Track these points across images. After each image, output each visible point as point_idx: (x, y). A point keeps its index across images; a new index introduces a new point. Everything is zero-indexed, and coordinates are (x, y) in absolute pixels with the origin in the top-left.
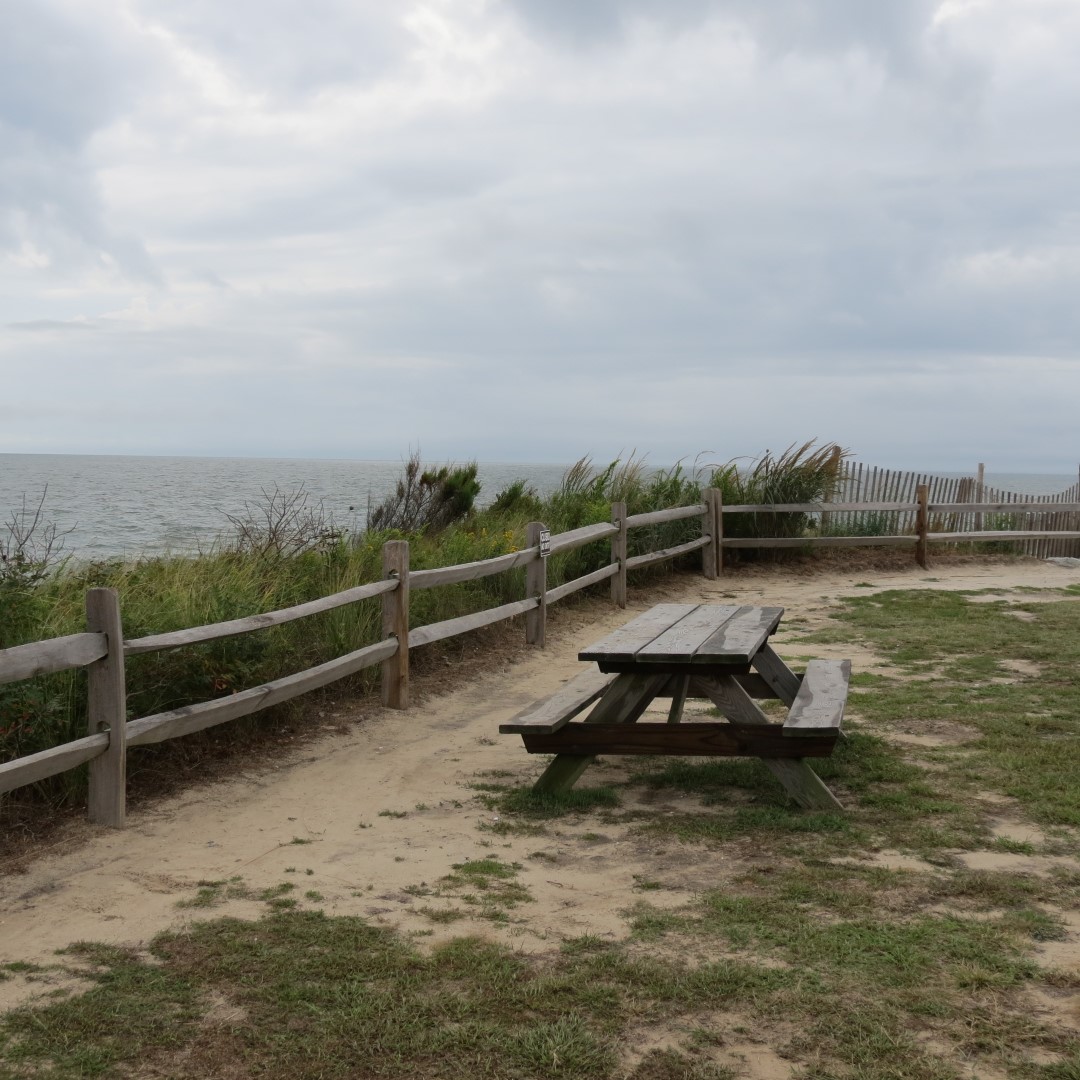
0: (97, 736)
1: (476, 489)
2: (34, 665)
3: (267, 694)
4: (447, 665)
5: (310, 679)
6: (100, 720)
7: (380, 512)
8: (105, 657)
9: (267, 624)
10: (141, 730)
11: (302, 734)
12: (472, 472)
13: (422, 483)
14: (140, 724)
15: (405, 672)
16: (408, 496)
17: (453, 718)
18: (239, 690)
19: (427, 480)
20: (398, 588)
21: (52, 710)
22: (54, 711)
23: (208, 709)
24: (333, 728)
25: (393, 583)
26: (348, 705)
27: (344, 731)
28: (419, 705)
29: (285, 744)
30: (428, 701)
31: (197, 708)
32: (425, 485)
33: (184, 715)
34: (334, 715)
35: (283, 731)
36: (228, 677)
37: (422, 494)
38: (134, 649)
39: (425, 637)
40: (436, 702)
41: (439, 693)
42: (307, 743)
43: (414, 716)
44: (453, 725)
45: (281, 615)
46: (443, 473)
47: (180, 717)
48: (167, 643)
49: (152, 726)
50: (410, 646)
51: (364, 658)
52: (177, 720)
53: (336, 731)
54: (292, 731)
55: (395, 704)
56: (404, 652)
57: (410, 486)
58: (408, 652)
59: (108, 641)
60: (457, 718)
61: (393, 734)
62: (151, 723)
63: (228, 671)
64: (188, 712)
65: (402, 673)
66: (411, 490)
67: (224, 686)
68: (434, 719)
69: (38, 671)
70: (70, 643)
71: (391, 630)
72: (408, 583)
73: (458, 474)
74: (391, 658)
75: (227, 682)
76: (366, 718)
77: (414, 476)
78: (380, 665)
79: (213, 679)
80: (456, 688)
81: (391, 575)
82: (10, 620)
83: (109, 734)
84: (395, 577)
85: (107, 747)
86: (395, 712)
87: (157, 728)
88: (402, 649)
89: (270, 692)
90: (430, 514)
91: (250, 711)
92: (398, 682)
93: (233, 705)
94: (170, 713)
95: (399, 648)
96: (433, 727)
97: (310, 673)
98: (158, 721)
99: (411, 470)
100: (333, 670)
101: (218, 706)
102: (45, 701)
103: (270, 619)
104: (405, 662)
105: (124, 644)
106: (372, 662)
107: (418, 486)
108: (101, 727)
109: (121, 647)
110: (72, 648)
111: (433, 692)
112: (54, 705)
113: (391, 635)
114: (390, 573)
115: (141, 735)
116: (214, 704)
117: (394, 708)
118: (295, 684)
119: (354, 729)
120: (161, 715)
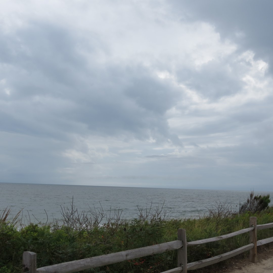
0: (180, 267)
1: (269, 201)
2: (166, 248)
3: (221, 258)
4: (266, 251)
5: (232, 254)
6: (180, 263)
7: (243, 207)
8: (182, 247)
9: (221, 239)
10: (190, 266)
11: (229, 269)
12: (268, 197)
13: (254, 199)
14: (190, 265)
15: (256, 253)
16: (251, 202)
17: (270, 267)
18: (213, 256)
19: (256, 198)
20: (254, 230)
21: (168, 259)
22: (169, 260)
23: (206, 261)
24: (237, 267)
25: (253, 228)
26: (240, 261)
27: (240, 269)
28: (260, 262)
29: (225, 271)
30: (262, 261)
31: (204, 261)
32: (255, 200)
33: (201, 263)
34: (237, 264)
35: (224, 267)
36: (210, 252)
37: (254, 202)
38: (189, 245)
39: (261, 243)
40: (264, 262)
41: (265, 259)
42: (231, 271)
43: (259, 265)
44: (270, 269)
45: (224, 236)
46: (260, 197)
47: (200, 263)
48: (197, 244)
49: (193, 265)
50: (257, 246)
51: (245, 249)
52: (199, 264)
53: (238, 268)
54: (226, 268)
55: (253, 261)
56: (256, 247)
57: (251, 200)
58: (257, 248)
59: (183, 242)
60: (271, 267)
61: (254, 270)
62: (192, 265)
63: (210, 251)
64: (202, 262)
65: (255, 253)
66: (251, 201)
67: (209, 255)
68: (265, 267)
69: (167, 250)
70: (174, 243)
71: (252, 241)
72: (256, 228)
73: (264, 197)
74: (252, 249)
75: (210, 254)
76: (246, 265)
77: (252, 197)
78: (249, 250)
79: (207, 253)
80: (269, 257)
81: (252, 226)
82: (157, 235)
83: (183, 267)
84: (253, 227)
85: (182, 271)
86: (253, 264)
87: (194, 266)
88: (255, 246)
89: (222, 257)
90: (257, 207)
91: (217, 262)
92: (254, 256)
93: (212, 261)
94: (197, 262)
95: (254, 246)
96: (265, 269)
97: (232, 252)
98: (194, 264)
99: (251, 195)
100: (238, 252)
101: (209, 260)
102: (167, 257)
103: (222, 237)
104: (256, 250)
105: (187, 243)
106: (247, 250)
107: (253, 200)
108: (181, 265)
109: (186, 244)
110: (175, 244)
111: (263, 258)
112: (169, 258)
113: (252, 242)
114: (252, 225)
115: (190, 267)
116: (208, 260)
117: (253, 263)
118: (228, 255)
119: (243, 268)
120: (195, 262)
